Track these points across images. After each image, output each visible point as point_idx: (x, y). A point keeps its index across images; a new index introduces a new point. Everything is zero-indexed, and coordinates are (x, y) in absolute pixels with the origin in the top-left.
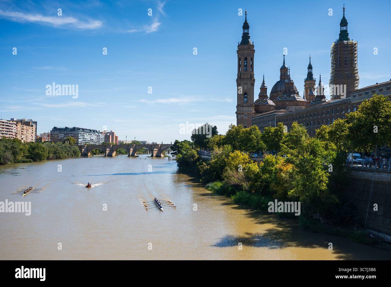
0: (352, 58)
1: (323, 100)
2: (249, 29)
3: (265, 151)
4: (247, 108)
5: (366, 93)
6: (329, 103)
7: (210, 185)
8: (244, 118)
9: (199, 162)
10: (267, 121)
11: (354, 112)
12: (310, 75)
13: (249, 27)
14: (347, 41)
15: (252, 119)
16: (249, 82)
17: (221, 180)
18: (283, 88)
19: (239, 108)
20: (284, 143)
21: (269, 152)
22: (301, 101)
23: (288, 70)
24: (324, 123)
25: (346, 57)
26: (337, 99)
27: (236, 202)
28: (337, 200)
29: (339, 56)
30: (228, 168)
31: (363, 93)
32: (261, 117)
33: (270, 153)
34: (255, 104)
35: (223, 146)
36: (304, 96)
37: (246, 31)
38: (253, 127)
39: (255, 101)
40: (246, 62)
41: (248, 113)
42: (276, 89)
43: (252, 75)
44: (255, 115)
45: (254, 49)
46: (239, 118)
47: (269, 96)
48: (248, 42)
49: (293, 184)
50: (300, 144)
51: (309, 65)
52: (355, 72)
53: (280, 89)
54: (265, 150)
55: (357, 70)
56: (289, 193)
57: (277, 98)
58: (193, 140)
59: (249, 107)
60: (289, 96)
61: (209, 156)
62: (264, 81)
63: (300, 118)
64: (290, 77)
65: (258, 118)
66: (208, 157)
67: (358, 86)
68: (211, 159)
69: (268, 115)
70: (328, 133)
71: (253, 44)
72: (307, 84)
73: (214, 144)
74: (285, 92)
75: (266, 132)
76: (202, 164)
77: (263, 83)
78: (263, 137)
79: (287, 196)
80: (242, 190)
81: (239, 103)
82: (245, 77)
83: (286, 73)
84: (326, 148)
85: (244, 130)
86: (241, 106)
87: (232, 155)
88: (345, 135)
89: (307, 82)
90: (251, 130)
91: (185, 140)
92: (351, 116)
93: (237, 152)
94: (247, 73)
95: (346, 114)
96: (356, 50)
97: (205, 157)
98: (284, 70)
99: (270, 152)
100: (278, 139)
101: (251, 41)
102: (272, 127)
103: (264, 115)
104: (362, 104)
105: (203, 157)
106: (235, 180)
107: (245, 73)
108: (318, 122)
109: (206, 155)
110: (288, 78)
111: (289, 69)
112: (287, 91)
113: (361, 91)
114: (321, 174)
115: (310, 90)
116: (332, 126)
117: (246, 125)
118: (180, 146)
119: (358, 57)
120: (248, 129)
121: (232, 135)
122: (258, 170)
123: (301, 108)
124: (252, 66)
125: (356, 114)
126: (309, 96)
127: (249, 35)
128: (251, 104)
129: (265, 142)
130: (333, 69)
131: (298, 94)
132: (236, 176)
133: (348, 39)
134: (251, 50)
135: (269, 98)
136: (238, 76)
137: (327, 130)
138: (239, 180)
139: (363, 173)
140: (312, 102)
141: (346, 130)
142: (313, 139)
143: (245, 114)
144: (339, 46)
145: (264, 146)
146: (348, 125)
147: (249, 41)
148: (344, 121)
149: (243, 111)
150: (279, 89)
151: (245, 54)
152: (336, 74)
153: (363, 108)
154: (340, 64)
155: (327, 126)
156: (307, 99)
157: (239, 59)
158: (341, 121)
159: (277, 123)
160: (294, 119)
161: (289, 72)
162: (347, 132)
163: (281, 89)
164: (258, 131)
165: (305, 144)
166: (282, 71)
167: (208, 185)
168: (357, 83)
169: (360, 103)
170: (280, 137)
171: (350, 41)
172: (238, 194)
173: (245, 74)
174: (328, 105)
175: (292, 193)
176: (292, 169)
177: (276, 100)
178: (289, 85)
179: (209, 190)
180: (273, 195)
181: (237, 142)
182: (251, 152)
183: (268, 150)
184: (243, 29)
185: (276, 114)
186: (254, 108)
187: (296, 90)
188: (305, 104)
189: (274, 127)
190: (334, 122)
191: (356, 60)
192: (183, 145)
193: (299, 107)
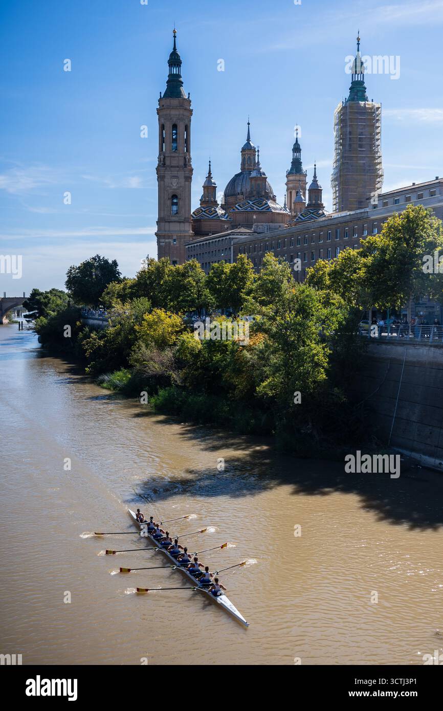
0: (371, 134)
1: (321, 212)
2: (180, 66)
3: (213, 310)
4: (178, 224)
5: (396, 200)
6: (331, 219)
7: (106, 377)
8: (172, 244)
9: (83, 333)
10: (217, 251)
11: (374, 236)
12: (296, 165)
13: (181, 63)
14: (364, 102)
15: (187, 247)
16: (181, 174)
17: (129, 367)
18: (247, 187)
19: (163, 224)
20: (248, 294)
21: (220, 310)
22: (279, 214)
23: (257, 153)
24: (322, 255)
25: (362, 133)
26: (345, 210)
27: (159, 409)
28: (343, 397)
29: (348, 130)
30: (141, 343)
31: (390, 201)
32: (204, 243)
33: (222, 314)
34: (194, 217)
35: (131, 299)
36: (285, 205)
37: (175, 70)
38: (190, 262)
39: (193, 210)
40: (176, 134)
41: (180, 236)
42: (234, 189)
43: (187, 160)
44: (193, 239)
45: (191, 108)
46: (161, 244)
47: (219, 202)
48: (179, 94)
49: (266, 372)
50: (279, 296)
51: (295, 145)
52: (376, 161)
53: (241, 190)
54: (212, 306)
55: (380, 157)
56: (257, 388)
57: (236, 207)
58: (69, 288)
59: (182, 224)
60: (260, 203)
61: (103, 320)
62: (210, 173)
63: (278, 245)
64: (260, 166)
65: (200, 245)
66: (101, 322)
67: (380, 188)
68: (108, 326)
69: (217, 240)
70: (329, 275)
71: (189, 97)
72: (290, 181)
73: (113, 296)
74: (250, 196)
75: (214, 273)
76: (89, 337)
77: (209, 177)
78: (209, 283)
79: (255, 394)
80: (170, 385)
81: (162, 215)
82: (174, 163)
83: (252, 158)
84: (327, 303)
85: (172, 267)
86: (166, 222)
87: (149, 317)
88: (359, 278)
89: (291, 178)
90: (185, 268)
91: (53, 289)
92: (368, 242)
93: (158, 311)
94: (177, 155)
95: (361, 240)
96: (378, 120)
97: (96, 322)
98: (248, 152)
99: (223, 310)
100: (237, 286)
101: (184, 91)
102: (226, 263)
103: (211, 239)
104: (388, 221)
105: (91, 322)
106: (157, 366)
107: (173, 155)
108: (311, 254)
109: (96, 319)
110: (256, 168)
111: (258, 151)
112: (255, 193)
113: (387, 196)
114: (314, 352)
115: (297, 192)
116: (335, 261)
117: (175, 259)
118: (42, 300)
119: (382, 132)
120: (180, 267)
121: (149, 278)
122: (200, 346)
123: (280, 226)
124: (187, 142)
125: (378, 239)
126: (294, 203)
127: (181, 79)
128: (185, 218)
129: (214, 291)
130: (338, 154)
131: (274, 199)
132: (157, 359)
133: (365, 99)
134: (186, 109)
135: (220, 205)
136: (160, 161)
137: (327, 270)
138: (163, 366)
139: (389, 347)
140: (299, 216)
141: (360, 269)
142: (302, 287)
143: (175, 237)
144: (348, 110)
145: (211, 299)
146: (363, 260)
147: (180, 92)
148: (358, 253)
149: (169, 231)
150: (239, 190)
151: (173, 116)
152: (343, 164)
153: (390, 228)
154: (350, 145)
155: (327, 262)
156: (290, 209)
157: (162, 127)
158: (351, 254)
159: (235, 255)
160: (267, 248)
161: (258, 156)
162: (362, 273)
163: (244, 190)
164: (200, 270)
165: (287, 296)
166: (245, 154)
167: (101, 378)
168: (379, 182)
169: (384, 220)
170: (241, 281)
171: (369, 103)
172: (161, 392)
173: (174, 157)
174: (330, 222)
175: (264, 387)
176: (264, 343)
177: (234, 210)
178: (259, 182)
179: (104, 388)
180: (229, 393)
181: (159, 293)
182: (186, 312)
183: (218, 307)
184: (169, 66)
185: (234, 238)
186: (191, 226)
187: (272, 192)
188: (287, 219)
189: (230, 263)
190: (340, 255)
191: (378, 140)
192: (49, 300)
193: (276, 224)
